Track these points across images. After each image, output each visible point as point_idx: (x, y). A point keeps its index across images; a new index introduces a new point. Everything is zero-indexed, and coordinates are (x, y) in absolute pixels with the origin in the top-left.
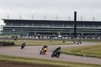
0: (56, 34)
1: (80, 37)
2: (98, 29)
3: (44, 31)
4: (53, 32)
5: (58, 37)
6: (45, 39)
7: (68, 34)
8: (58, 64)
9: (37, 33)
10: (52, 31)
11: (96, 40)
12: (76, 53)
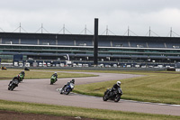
0: (62, 58)
1: (104, 64)
2: (135, 50)
3: (40, 52)
4: (56, 54)
5: (65, 63)
6: (42, 68)
7: (84, 58)
8: (65, 112)
9: (29, 56)
10: (54, 52)
11: (133, 70)
12: (96, 92)
